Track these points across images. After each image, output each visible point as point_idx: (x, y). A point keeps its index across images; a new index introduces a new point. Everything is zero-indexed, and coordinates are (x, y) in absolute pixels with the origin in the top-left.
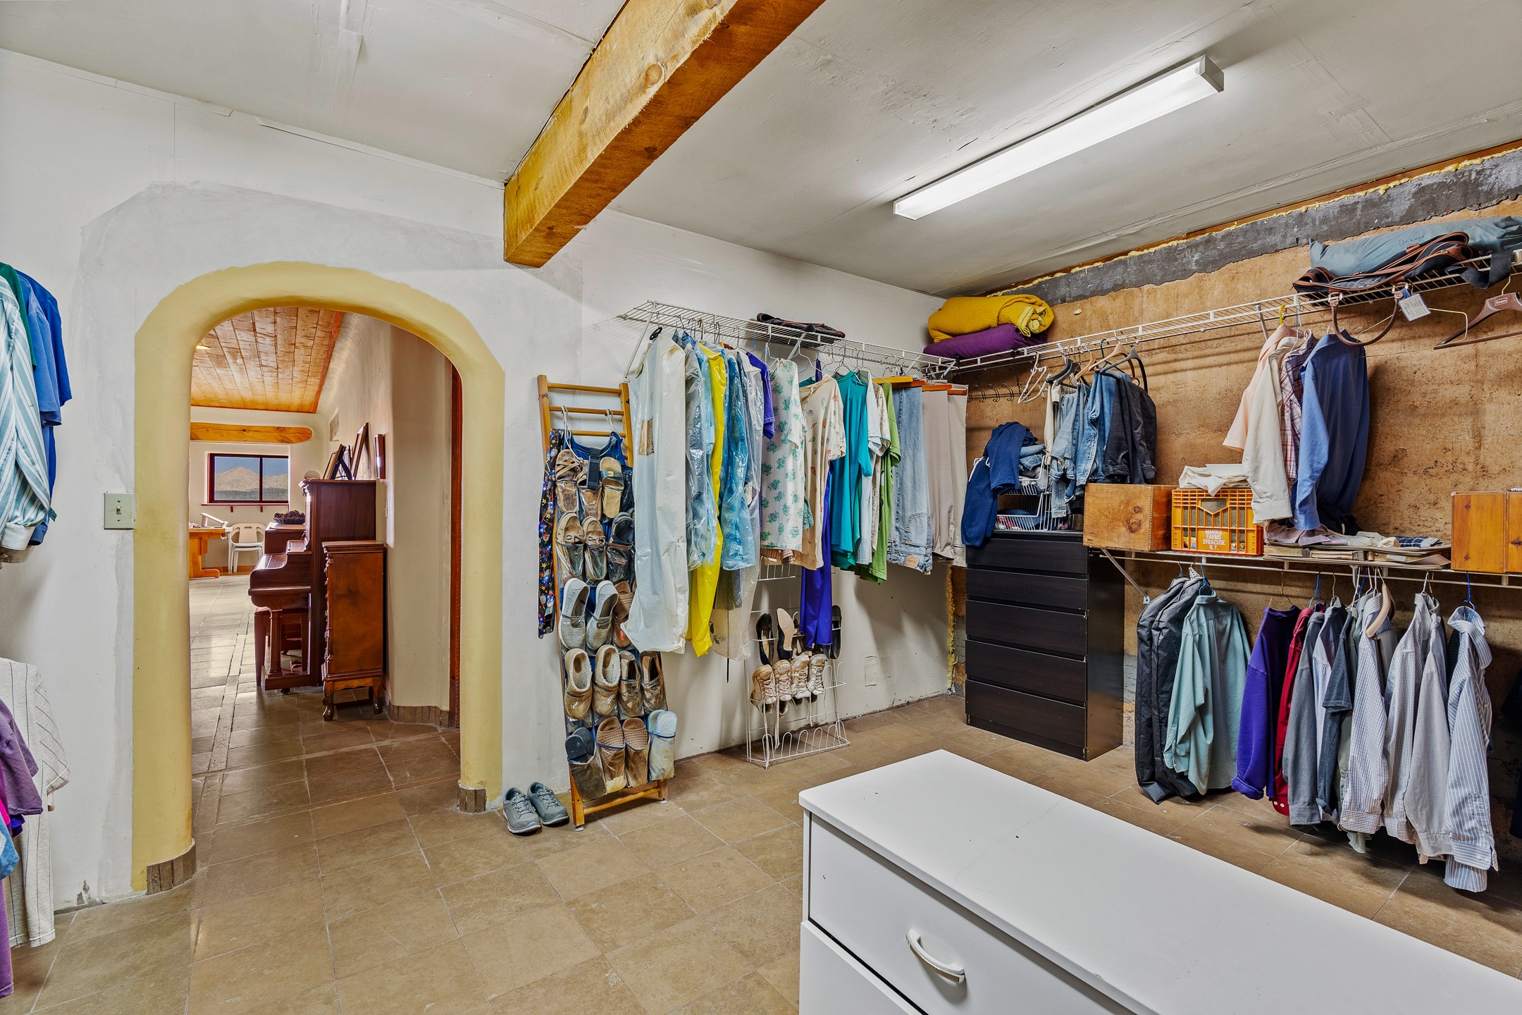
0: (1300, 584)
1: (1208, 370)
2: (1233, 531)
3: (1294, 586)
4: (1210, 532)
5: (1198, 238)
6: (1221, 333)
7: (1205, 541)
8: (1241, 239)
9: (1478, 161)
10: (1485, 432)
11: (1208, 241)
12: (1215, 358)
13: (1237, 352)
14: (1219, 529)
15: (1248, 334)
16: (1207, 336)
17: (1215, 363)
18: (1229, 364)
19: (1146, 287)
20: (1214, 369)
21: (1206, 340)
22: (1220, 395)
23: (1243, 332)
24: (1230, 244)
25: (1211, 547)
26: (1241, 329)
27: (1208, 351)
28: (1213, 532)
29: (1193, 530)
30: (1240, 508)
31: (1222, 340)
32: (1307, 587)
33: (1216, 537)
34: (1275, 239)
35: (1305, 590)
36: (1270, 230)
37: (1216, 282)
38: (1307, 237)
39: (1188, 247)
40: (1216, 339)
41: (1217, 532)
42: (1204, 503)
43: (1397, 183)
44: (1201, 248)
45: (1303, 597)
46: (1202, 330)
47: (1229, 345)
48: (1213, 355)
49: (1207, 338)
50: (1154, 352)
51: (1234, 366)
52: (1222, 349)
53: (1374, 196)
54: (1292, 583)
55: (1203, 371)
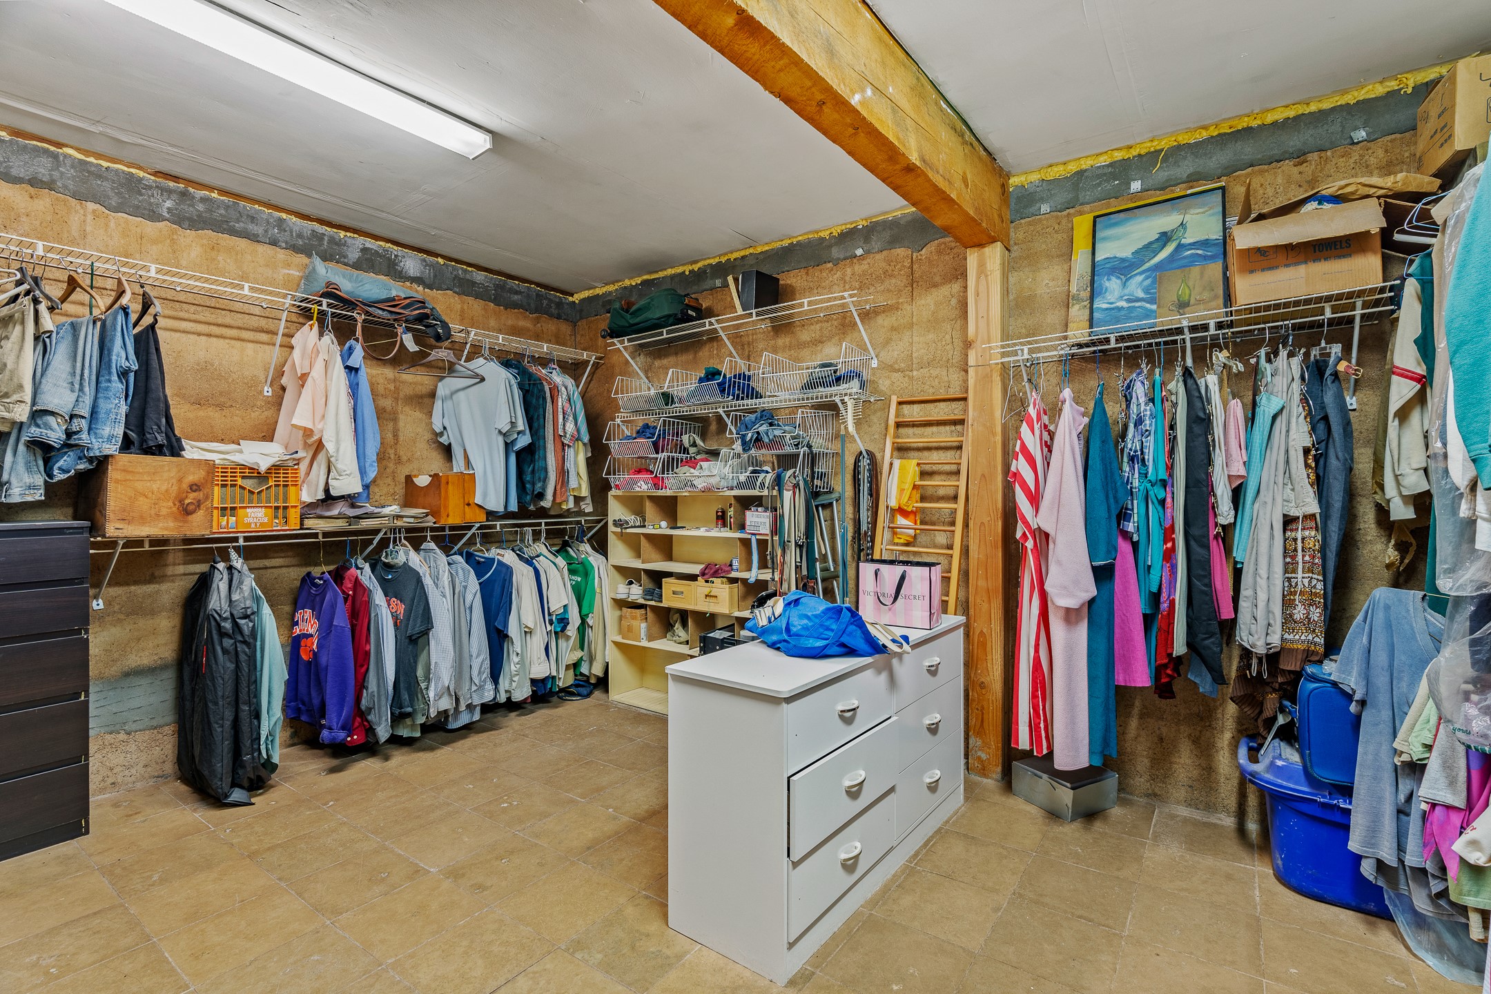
0: (282, 555)
1: (183, 335)
2: (277, 508)
3: (277, 558)
4: (252, 510)
5: (171, 184)
6: (199, 300)
7: (246, 520)
8: (223, 212)
9: (395, 248)
10: (400, 434)
11: (184, 194)
12: (192, 324)
13: (219, 325)
14: (262, 507)
15: (231, 311)
16: (182, 297)
17: (192, 330)
18: (209, 335)
19: (91, 206)
20: (192, 337)
21: (181, 302)
22: (198, 365)
23: (223, 307)
24: (210, 211)
25: (253, 526)
26: (222, 304)
27: (182, 314)
28: (255, 510)
29: (233, 509)
30: (284, 486)
31: (201, 308)
32: (288, 557)
33: (260, 515)
34: (258, 230)
35: (287, 559)
36: (252, 219)
37: (193, 243)
38: (286, 243)
39: (157, 187)
40: (194, 304)
41: (260, 509)
42: (245, 481)
43: (352, 235)
44: (174, 197)
45: (285, 566)
46: (178, 289)
47: (208, 315)
48: (190, 321)
49: (181, 299)
50: (104, 292)
51: (215, 339)
52: (200, 317)
53: (336, 237)
54: (276, 555)
55: (178, 335)
